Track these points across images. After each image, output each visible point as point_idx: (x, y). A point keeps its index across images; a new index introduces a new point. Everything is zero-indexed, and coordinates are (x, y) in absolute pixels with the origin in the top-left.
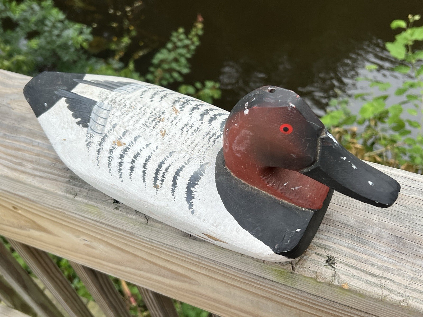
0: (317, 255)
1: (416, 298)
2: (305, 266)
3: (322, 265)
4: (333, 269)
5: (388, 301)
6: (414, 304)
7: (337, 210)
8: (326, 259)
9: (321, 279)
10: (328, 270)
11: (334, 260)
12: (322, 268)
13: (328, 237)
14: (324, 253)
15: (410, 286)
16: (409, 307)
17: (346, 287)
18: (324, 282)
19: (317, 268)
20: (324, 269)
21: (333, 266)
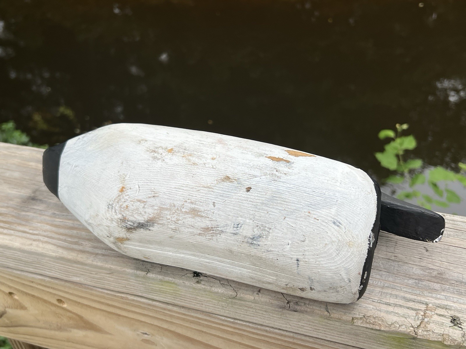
0: (439, 315)
2: (429, 329)
3: (446, 326)
4: (461, 329)
7: (449, 268)
8: (450, 320)
9: (449, 342)
10: (455, 331)
11: (459, 320)
12: (448, 329)
13: (446, 297)
14: (446, 314)
18: (453, 345)
19: (443, 330)
20: (451, 330)
21: (460, 326)
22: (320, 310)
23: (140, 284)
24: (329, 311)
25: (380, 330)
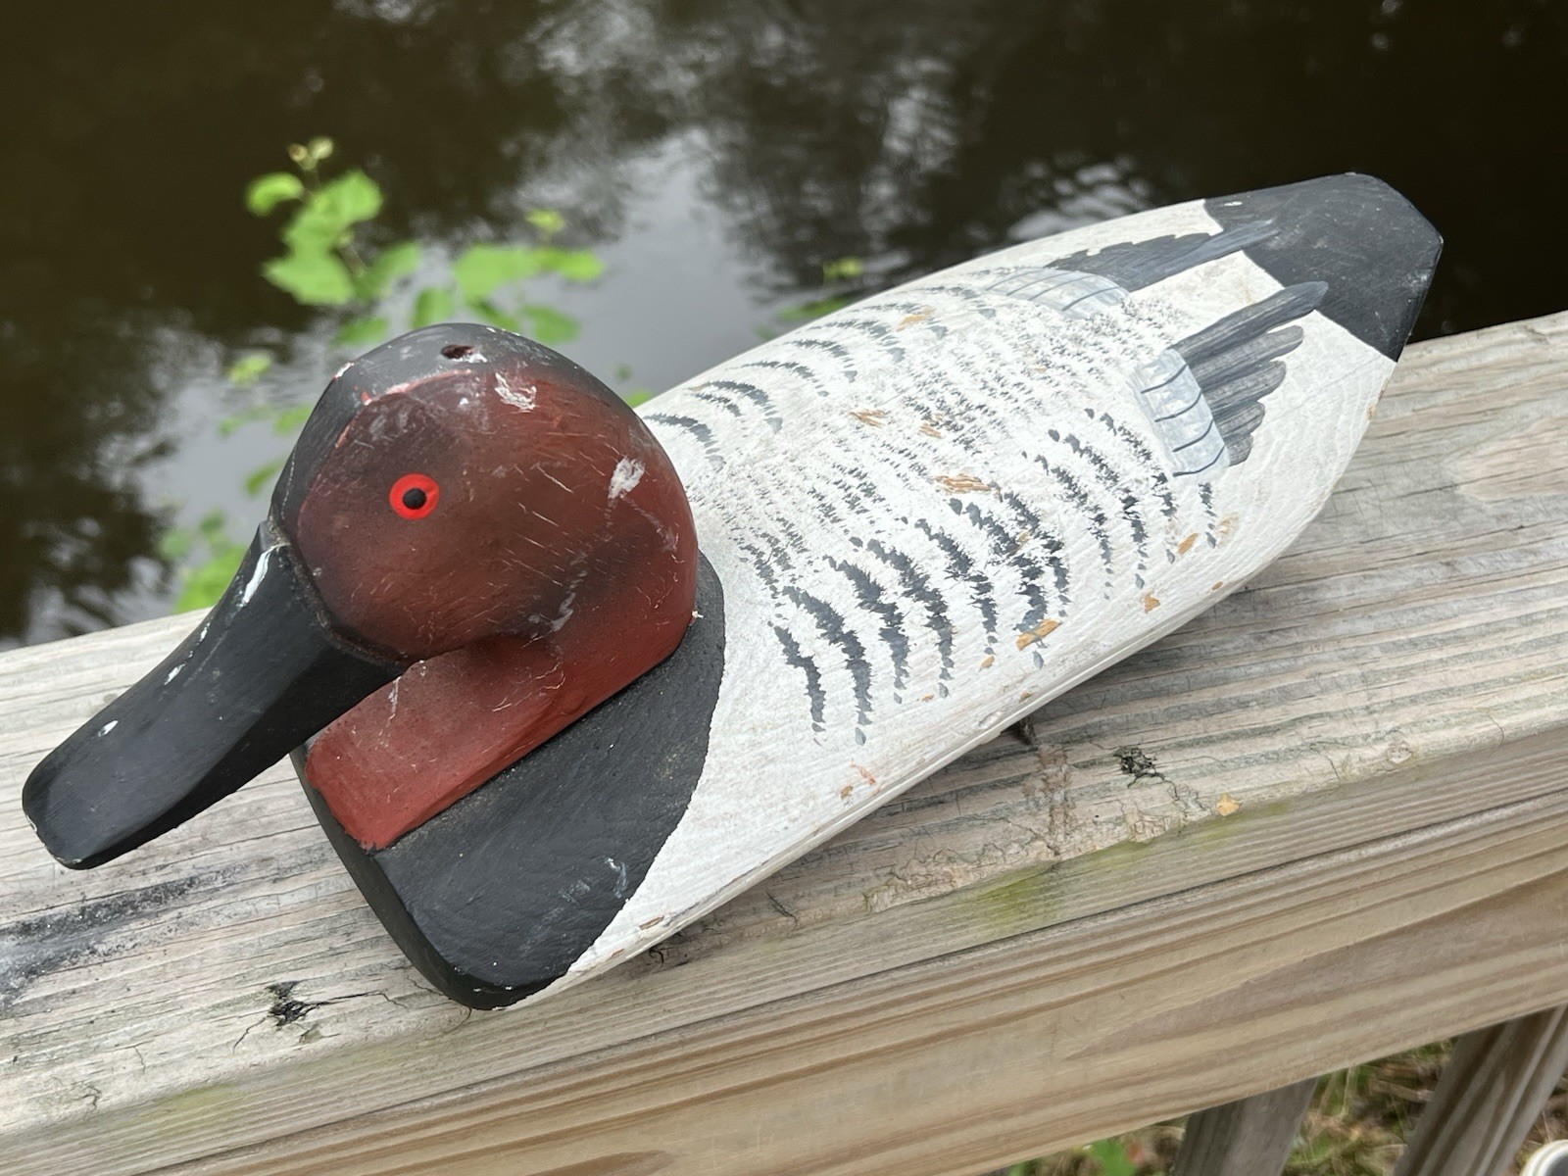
0: (1085, 767)
1: (1414, 724)
2: (1081, 822)
3: (1120, 789)
4: (1159, 779)
5: (1358, 774)
6: (1421, 741)
8: (1119, 766)
9: (1148, 831)
10: (1148, 791)
11: (1140, 753)
12: (1127, 795)
13: (1071, 703)
14: (1099, 753)
15: (1375, 700)
16: (1416, 757)
17: (1227, 807)
18: (1160, 833)
19: (1117, 804)
20: (1136, 793)
21: (1152, 771)
22: (761, 922)
23: (73, 1150)
24: (787, 909)
25: (954, 892)
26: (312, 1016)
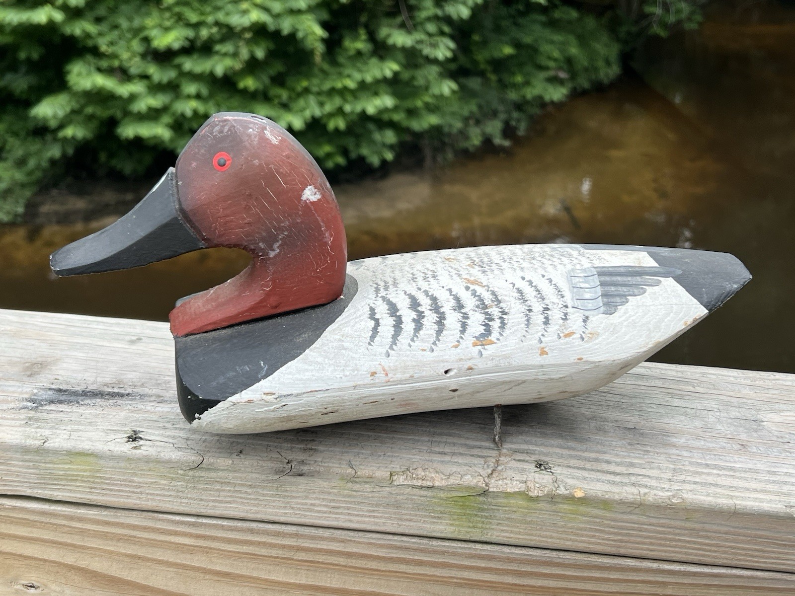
0: (519, 461)
1: (691, 491)
2: (505, 478)
3: (530, 472)
4: (551, 474)
5: (652, 500)
6: (691, 497)
8: (534, 465)
9: (536, 491)
10: (543, 476)
11: (547, 464)
12: (532, 475)
13: (526, 440)
14: (528, 458)
15: (675, 478)
16: (685, 503)
17: (579, 494)
18: (541, 495)
19: (525, 476)
20: (537, 475)
21: (549, 471)
22: (340, 467)
24: (354, 467)
25: (433, 487)
26: (142, 442)
